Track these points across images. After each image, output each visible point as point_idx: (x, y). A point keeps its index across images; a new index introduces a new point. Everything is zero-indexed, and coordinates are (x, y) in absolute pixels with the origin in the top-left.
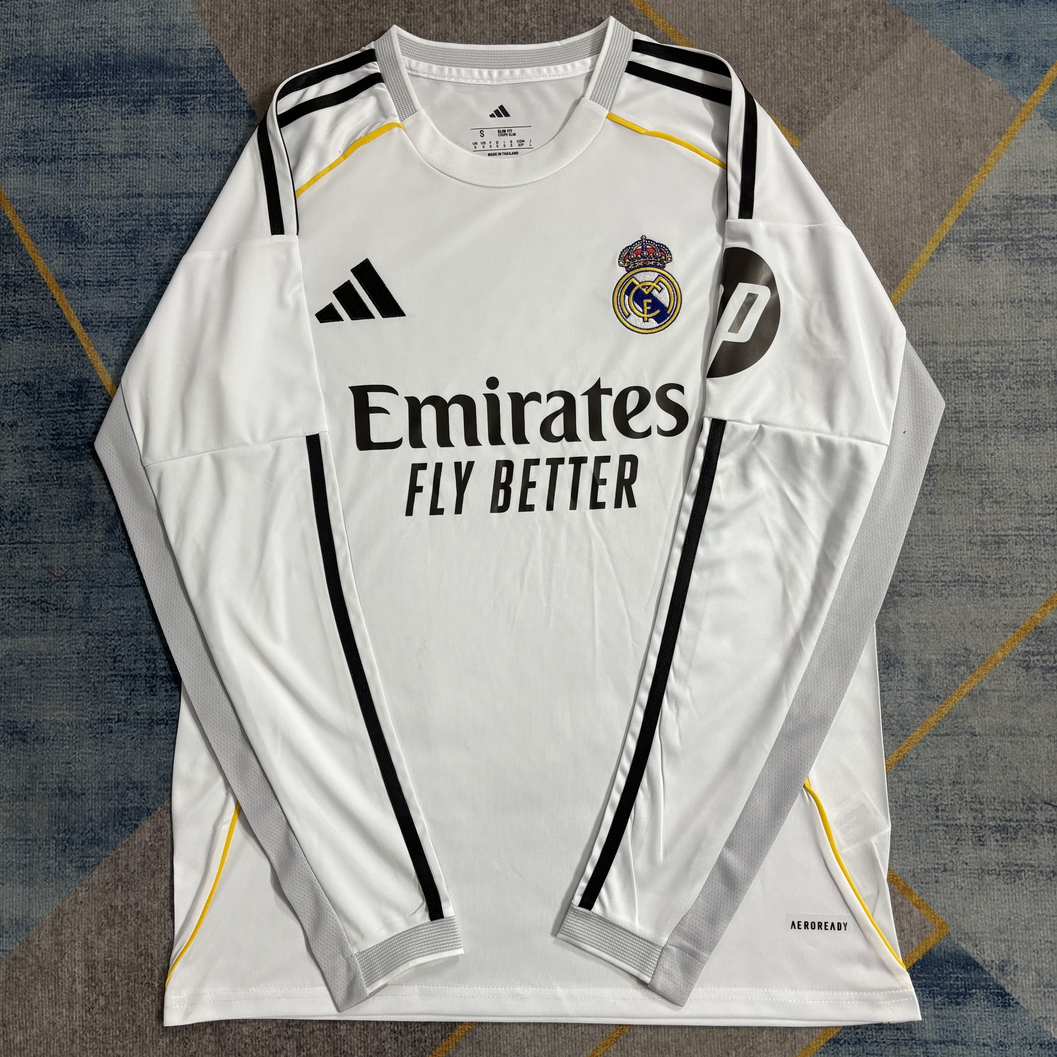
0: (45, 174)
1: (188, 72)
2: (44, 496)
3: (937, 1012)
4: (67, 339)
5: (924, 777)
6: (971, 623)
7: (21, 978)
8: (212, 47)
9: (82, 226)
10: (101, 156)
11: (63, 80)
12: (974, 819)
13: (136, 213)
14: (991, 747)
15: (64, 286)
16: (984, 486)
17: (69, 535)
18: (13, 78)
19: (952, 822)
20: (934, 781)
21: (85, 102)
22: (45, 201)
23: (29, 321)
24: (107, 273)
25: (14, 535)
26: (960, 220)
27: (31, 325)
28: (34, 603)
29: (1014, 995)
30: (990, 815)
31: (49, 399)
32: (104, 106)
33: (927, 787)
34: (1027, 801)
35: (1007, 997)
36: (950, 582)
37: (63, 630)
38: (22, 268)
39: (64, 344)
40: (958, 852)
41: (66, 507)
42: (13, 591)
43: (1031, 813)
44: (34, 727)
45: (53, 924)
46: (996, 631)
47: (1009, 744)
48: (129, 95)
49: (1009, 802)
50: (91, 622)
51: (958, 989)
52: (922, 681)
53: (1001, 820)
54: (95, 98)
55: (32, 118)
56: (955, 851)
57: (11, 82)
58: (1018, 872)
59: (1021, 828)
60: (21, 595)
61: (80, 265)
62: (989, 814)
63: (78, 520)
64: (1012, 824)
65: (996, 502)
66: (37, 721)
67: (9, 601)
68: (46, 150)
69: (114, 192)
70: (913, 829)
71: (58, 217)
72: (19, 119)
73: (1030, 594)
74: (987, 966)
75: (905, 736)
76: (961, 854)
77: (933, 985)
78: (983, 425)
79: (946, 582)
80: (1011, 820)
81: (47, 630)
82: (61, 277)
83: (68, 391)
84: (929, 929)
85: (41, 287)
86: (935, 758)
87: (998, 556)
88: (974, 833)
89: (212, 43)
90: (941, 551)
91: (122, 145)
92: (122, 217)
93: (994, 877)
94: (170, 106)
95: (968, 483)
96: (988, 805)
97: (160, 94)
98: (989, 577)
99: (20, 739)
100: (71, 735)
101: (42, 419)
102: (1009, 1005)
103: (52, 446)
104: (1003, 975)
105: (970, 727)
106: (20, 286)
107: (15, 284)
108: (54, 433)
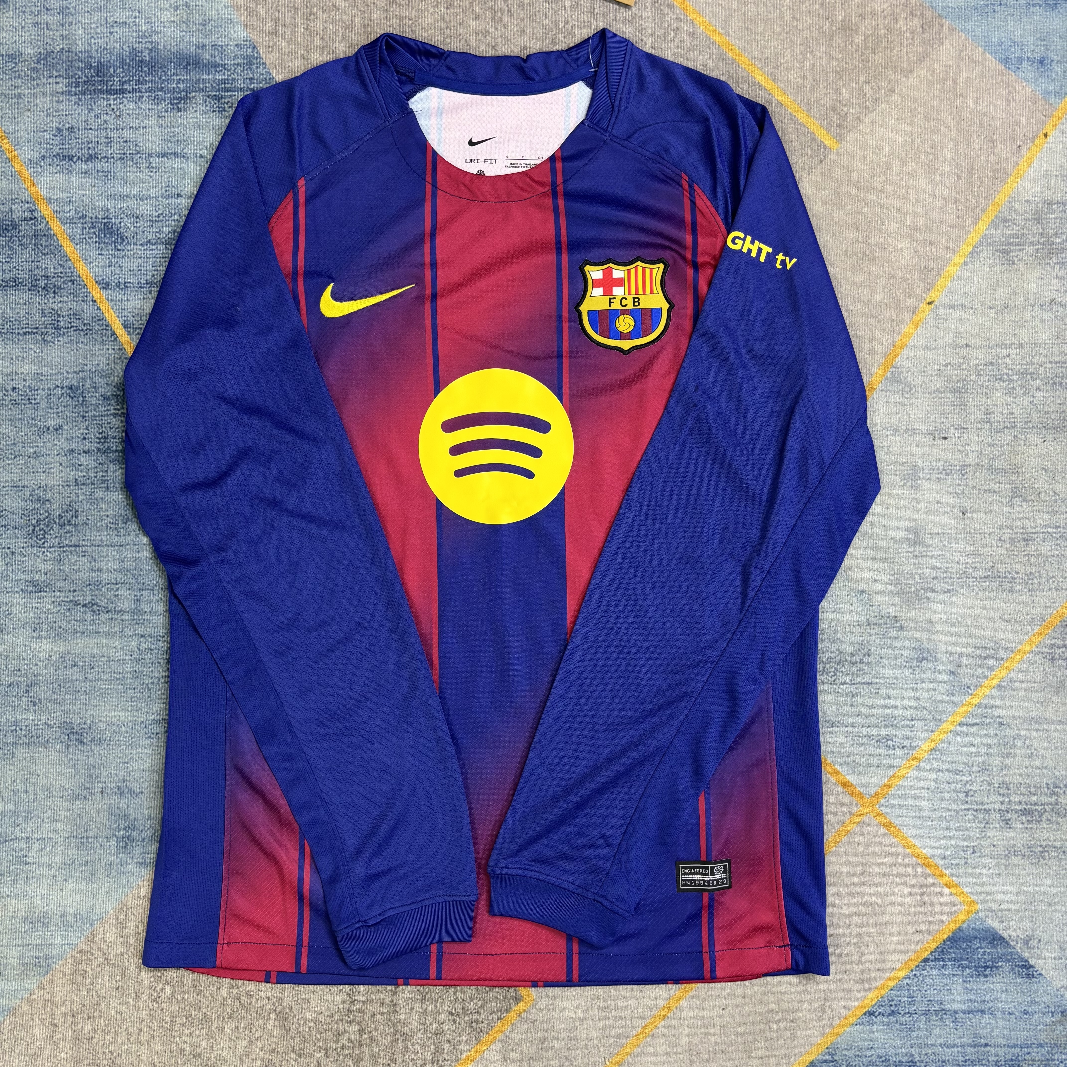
0: (82, 173)
1: (225, 69)
2: (91, 499)
3: (965, 984)
4: (110, 341)
5: (954, 765)
6: (1001, 618)
7: (88, 970)
8: (248, 43)
9: (121, 227)
10: (139, 155)
11: (97, 75)
12: (1002, 803)
13: (175, 214)
14: (1019, 735)
15: (104, 288)
16: (1014, 486)
17: (117, 539)
18: (45, 73)
19: (980, 807)
20: (964, 768)
21: (120, 99)
22: (82, 201)
23: (70, 323)
24: (147, 274)
25: (63, 539)
26: (994, 224)
27: (72, 327)
28: (84, 606)
29: (1037, 967)
30: (1016, 800)
31: (94, 402)
32: (139, 103)
33: (957, 774)
34: (1051, 786)
35: (1031, 969)
36: (980, 578)
37: (116, 632)
38: (61, 270)
39: (107, 346)
40: (986, 835)
41: (113, 509)
42: (63, 594)
43: (1054, 797)
44: (90, 728)
45: (117, 919)
46: (1024, 625)
47: (1035, 733)
48: (165, 92)
49: (1034, 787)
50: (143, 624)
51: (985, 962)
52: (953, 673)
53: (1026, 804)
54: (131, 95)
55: (66, 115)
56: (984, 834)
57: (44, 77)
58: (1042, 852)
59: (1045, 811)
60: (72, 598)
61: (120, 266)
62: (1015, 798)
63: (126, 523)
64: (1037, 807)
65: (1025, 500)
66: (92, 722)
67: (59, 604)
68: (82, 149)
69: (152, 192)
70: (944, 814)
71: (96, 218)
72: (54, 116)
73: (1057, 590)
74: (1013, 941)
75: (938, 726)
76: (989, 837)
77: (962, 959)
78: (1013, 425)
79: (976, 578)
80: (1035, 804)
81: (100, 632)
82: (101, 279)
83: (113, 395)
84: (959, 907)
85: (81, 289)
86: (965, 746)
87: (1026, 553)
88: (1001, 817)
89: (249, 39)
90: (972, 548)
91: (159, 144)
92: (161, 218)
93: (1020, 857)
94: (208, 103)
95: (999, 483)
96: (1015, 791)
97: (197, 92)
98: (1018, 573)
99: (76, 740)
100: (126, 735)
101: (87, 423)
102: (1033, 977)
103: (99, 449)
104: (1028, 948)
105: (999, 716)
106: (60, 288)
107: (54, 286)
108: (100, 436)
